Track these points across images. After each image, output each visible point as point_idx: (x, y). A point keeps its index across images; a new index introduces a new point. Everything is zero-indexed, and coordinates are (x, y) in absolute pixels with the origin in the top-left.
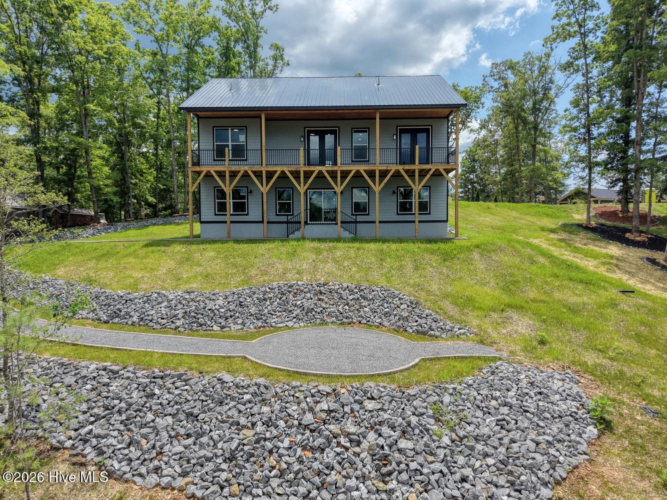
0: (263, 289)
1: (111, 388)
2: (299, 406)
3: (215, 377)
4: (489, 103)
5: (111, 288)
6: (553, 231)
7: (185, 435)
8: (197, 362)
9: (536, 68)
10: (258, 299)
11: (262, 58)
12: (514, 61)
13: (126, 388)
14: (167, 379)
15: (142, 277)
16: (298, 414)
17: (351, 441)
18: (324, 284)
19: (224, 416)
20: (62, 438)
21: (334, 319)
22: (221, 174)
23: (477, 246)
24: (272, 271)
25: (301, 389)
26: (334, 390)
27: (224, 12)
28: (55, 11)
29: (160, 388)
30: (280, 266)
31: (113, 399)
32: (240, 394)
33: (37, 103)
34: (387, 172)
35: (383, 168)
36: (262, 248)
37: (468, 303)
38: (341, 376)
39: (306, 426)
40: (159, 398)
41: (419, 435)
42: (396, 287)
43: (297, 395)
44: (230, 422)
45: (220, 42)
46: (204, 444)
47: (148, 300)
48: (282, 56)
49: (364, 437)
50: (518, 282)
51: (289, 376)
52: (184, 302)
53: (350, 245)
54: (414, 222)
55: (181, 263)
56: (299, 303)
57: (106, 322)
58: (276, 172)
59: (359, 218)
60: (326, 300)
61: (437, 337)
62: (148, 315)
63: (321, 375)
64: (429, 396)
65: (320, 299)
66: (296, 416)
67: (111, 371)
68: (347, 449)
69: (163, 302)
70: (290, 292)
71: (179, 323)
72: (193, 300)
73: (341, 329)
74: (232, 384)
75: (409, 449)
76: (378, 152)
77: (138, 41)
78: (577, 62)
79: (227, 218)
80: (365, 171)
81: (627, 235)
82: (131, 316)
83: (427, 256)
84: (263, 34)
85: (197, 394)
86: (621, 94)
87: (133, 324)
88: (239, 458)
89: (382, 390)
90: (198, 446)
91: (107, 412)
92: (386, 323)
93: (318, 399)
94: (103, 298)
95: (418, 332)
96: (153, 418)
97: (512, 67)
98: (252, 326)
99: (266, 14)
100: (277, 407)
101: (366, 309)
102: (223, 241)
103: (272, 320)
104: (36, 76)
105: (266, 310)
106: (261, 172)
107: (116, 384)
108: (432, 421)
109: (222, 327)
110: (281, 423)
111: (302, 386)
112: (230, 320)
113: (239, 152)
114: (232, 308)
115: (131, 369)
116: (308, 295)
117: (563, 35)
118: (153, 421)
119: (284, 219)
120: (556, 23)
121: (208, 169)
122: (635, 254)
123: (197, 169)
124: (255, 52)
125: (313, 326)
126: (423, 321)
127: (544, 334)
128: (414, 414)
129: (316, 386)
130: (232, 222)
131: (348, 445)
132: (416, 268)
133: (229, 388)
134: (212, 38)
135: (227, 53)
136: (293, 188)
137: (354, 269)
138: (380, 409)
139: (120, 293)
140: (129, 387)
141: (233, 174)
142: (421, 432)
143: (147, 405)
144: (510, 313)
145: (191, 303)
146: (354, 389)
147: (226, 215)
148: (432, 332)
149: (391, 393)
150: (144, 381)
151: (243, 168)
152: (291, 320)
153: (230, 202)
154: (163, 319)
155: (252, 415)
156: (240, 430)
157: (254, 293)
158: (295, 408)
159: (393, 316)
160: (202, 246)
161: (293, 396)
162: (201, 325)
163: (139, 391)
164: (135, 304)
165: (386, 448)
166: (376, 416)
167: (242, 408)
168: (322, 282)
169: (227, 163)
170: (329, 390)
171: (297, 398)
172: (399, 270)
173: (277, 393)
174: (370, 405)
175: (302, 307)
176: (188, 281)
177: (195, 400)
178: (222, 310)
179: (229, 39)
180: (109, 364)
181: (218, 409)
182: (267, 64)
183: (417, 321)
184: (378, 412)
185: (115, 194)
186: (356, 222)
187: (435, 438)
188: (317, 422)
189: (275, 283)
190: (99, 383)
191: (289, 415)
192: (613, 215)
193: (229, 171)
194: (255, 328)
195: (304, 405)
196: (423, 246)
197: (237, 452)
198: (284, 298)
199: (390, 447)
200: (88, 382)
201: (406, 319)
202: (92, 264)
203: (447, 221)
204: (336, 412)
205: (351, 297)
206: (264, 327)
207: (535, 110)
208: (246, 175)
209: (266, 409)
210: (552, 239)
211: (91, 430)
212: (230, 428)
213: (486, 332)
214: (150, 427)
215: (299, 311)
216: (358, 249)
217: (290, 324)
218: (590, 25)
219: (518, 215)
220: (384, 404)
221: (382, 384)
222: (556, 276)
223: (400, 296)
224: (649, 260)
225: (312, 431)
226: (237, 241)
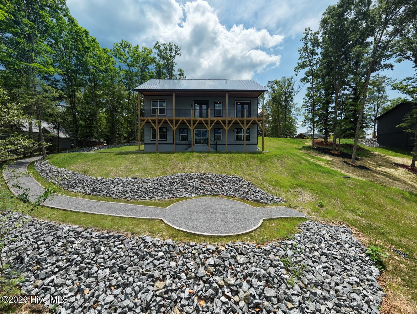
0: (173, 177)
1: (74, 245)
2: (195, 260)
3: (141, 238)
4: (267, 97)
5: (95, 176)
6: (300, 149)
7: (115, 285)
8: (133, 224)
9: (286, 83)
10: (170, 182)
11: (174, 75)
12: (278, 80)
13: (84, 245)
14: (110, 239)
15: (112, 170)
16: (194, 268)
17: (232, 291)
18: (204, 174)
19: (144, 269)
20: (31, 287)
21: (209, 193)
22: (154, 121)
23: (275, 156)
24: (178, 167)
25: (196, 247)
26: (217, 248)
27: (158, 55)
28: (81, 49)
29: (105, 245)
30: (181, 165)
31: (73, 254)
32: (156, 251)
33: (74, 91)
34: (231, 121)
35: (230, 119)
36: (173, 156)
37: (276, 184)
38: (220, 236)
39: (200, 278)
40: (103, 253)
41: (278, 283)
42: (240, 175)
43: (193, 252)
44: (148, 275)
45: (156, 68)
46: (128, 294)
47: (113, 182)
48: (183, 74)
49: (241, 287)
50: (297, 173)
51: (188, 236)
52: (131, 184)
53: (215, 155)
54: (244, 144)
55: (132, 163)
56: (191, 184)
57: (89, 194)
58: (179, 120)
59: (218, 143)
60: (205, 182)
61: (265, 203)
62: (112, 191)
63: (208, 236)
64: (278, 251)
65: (202, 182)
66: (193, 270)
67: (77, 232)
68: (229, 298)
69: (120, 183)
70: (187, 178)
71: (128, 195)
72: (136, 182)
73: (214, 199)
74: (151, 244)
75: (273, 297)
76: (227, 111)
77: (120, 66)
78: (308, 78)
79: (157, 142)
80: (221, 120)
81: (331, 151)
82: (103, 191)
83: (252, 160)
84: (175, 65)
85: (127, 251)
86: (325, 93)
87: (103, 195)
88: (153, 308)
89: (248, 247)
90: (124, 295)
91: (69, 263)
92: (237, 195)
93: (207, 256)
94: (89, 181)
95: (255, 201)
96: (97, 269)
97: (277, 83)
98: (166, 197)
99: (176, 57)
100: (180, 262)
101: (226, 187)
102: (154, 153)
103: (177, 194)
104: (73, 79)
105: (174, 188)
106: (173, 120)
107: (78, 242)
108: (284, 271)
109: (151, 198)
110: (183, 276)
111: (196, 245)
112: (155, 194)
113: (162, 111)
114: (156, 187)
115: (89, 230)
116: (196, 180)
117: (303, 66)
118: (96, 272)
119: (183, 142)
120: (300, 61)
121: (148, 119)
122: (337, 160)
123: (143, 119)
124: (171, 72)
125: (198, 197)
126: (256, 194)
127: (321, 201)
128: (271, 265)
129: (206, 245)
130: (158, 144)
131: (230, 294)
132: (248, 166)
133: (149, 247)
136: (188, 128)
137: (218, 166)
138: (247, 262)
139: (99, 178)
140: (85, 245)
141: (160, 121)
142: (279, 281)
143: (95, 259)
144: (298, 189)
145: (135, 184)
146: (230, 248)
147: (156, 140)
148: (263, 201)
149: (254, 250)
150: (95, 240)
151: (164, 119)
152: (187, 194)
153: (158, 134)
154: (119, 193)
155: (163, 269)
156: (154, 282)
157: (168, 179)
158: (192, 263)
159: (240, 191)
160: (143, 155)
161: (191, 253)
162: (140, 196)
163: (92, 247)
164: (106, 185)
165: (257, 297)
166: (246, 268)
167: (157, 263)
168: (203, 173)
169: (157, 116)
170: (213, 248)
171: (194, 254)
172: (240, 167)
173: (180, 251)
174: (241, 259)
175: (193, 186)
176: (135, 172)
177: (126, 256)
178: (151, 188)
179: (160, 67)
180: (77, 226)
181: (141, 263)
183: (253, 194)
184: (247, 265)
185: (108, 132)
186: (217, 144)
187: (290, 286)
188: (207, 275)
189: (179, 174)
190: (67, 241)
191: (189, 269)
192: (321, 143)
193: (158, 120)
194: (168, 198)
195: (198, 260)
196: (249, 155)
197: (151, 302)
198: (184, 181)
199: (260, 295)
200: (61, 240)
201: (247, 193)
202: (89, 163)
203: (257, 144)
204: (219, 266)
205: (218, 181)
206: (173, 197)
207: (286, 101)
208: (165, 122)
209: (173, 264)
210: (302, 153)
211: (53, 280)
212: (147, 280)
213: (290, 200)
214: (94, 277)
215: (191, 188)
216: (219, 157)
217: (187, 195)
218: (314, 62)
219: (283, 143)
220: (250, 259)
221: (247, 243)
222: (313, 169)
223: (243, 180)
224: (345, 162)
225: (204, 282)
226: (161, 153)
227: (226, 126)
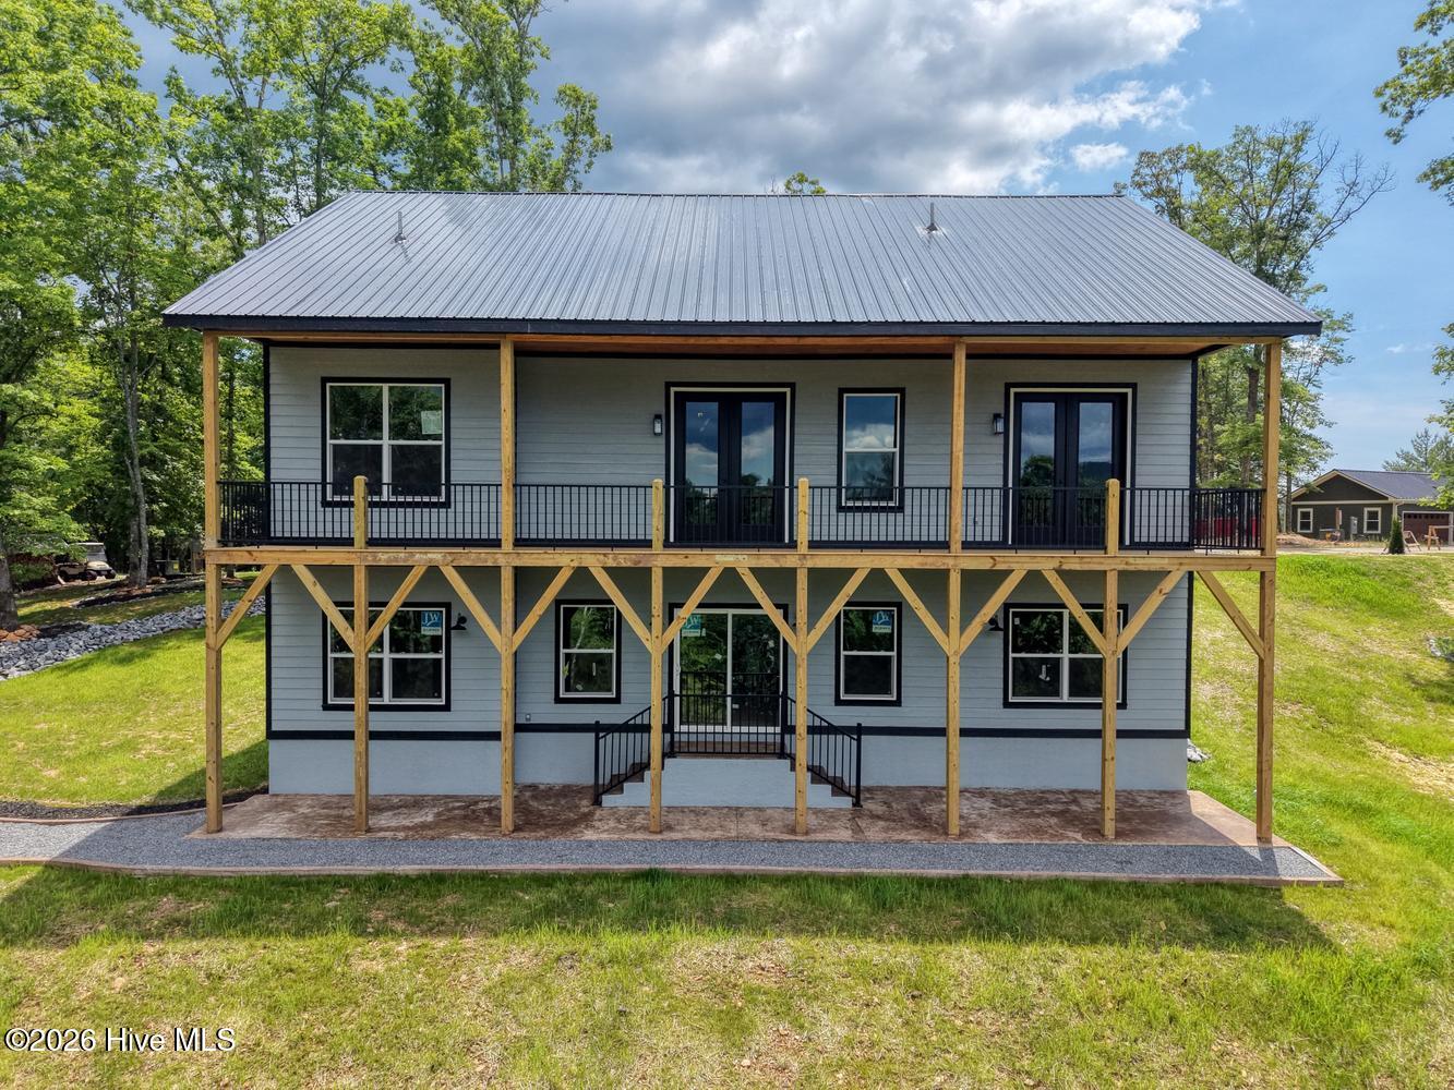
9: (1264, 170)
11: (534, 127)
12: (1208, 148)
34: (993, 579)
35: (977, 562)
45: (419, 82)
48: (589, 122)
58: (553, 572)
76: (958, 501)
77: (173, 70)
80: (907, 574)
84: (537, 59)
97: (1204, 166)
113: (421, 475)
119: (585, 714)
121: (284, 559)
123: (240, 556)
124: (515, 109)
134: (388, 64)
135: (438, 112)
147: (351, 708)
151: (422, 556)
179: (444, 73)
182: (548, 146)
193: (369, 568)
203: (1186, 732)
227: (945, 628)
